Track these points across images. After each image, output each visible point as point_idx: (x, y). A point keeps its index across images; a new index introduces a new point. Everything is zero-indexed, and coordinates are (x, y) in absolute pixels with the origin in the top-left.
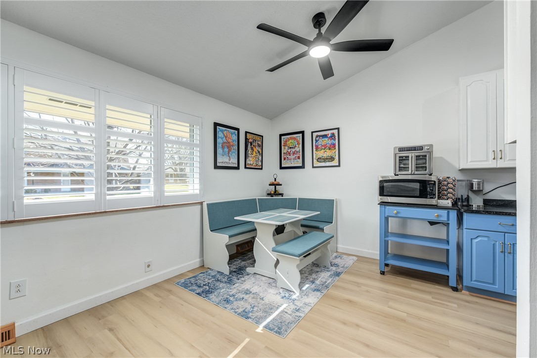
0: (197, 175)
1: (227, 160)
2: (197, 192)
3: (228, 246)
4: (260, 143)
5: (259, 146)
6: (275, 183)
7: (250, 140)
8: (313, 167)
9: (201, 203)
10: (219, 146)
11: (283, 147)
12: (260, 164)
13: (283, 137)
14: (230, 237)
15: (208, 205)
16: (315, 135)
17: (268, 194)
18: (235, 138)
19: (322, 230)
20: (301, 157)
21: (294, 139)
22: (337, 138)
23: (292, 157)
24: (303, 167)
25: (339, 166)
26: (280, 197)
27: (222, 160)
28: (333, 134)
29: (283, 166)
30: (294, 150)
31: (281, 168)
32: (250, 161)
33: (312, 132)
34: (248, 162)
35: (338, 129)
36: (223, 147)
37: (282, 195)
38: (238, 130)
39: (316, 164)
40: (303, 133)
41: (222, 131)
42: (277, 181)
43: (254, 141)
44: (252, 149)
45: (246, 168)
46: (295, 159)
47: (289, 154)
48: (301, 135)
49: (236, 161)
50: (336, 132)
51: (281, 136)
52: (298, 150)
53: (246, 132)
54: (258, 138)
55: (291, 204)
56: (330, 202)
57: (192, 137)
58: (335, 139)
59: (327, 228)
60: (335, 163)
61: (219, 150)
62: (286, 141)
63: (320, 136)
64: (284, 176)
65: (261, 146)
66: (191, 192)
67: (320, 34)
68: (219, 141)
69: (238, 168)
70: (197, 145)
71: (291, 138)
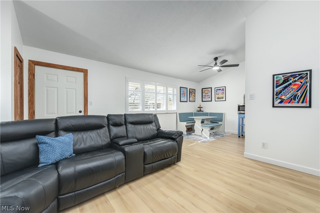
0: (175, 104)
1: (184, 99)
2: (176, 109)
3: (186, 126)
4: (194, 92)
5: (194, 93)
6: (200, 107)
7: (191, 92)
8: (215, 101)
9: (177, 113)
10: (181, 94)
11: (203, 93)
12: (194, 100)
13: (203, 90)
14: (187, 123)
15: (179, 114)
16: (216, 89)
17: (197, 111)
18: (186, 91)
19: (218, 123)
20: (210, 97)
21: (208, 90)
22: (225, 90)
23: (207, 97)
24: (211, 101)
25: (225, 100)
26: (202, 112)
27: (182, 99)
28: (223, 89)
29: (203, 100)
30: (207, 95)
31: (202, 101)
32: (191, 99)
33: (215, 88)
34: (190, 99)
35: (225, 87)
36: (183, 95)
37: (203, 111)
38: (187, 88)
39: (217, 100)
40: (211, 88)
41: (182, 89)
42: (201, 106)
43: (192, 92)
44: (192, 94)
45: (189, 101)
46: (208, 98)
47: (206, 96)
48: (210, 89)
49: (186, 99)
50: (224, 88)
51: (202, 89)
52: (209, 94)
53: (190, 89)
54: (194, 90)
55: (207, 114)
56: (222, 114)
57: (173, 92)
58: (224, 91)
59: (220, 123)
60: (224, 99)
61: (182, 96)
62: (205, 91)
63: (218, 89)
64: (203, 104)
65: (195, 93)
66: (173, 109)
67: (216, 64)
68: (181, 92)
69: (187, 102)
70: (175, 95)
71: (207, 90)
